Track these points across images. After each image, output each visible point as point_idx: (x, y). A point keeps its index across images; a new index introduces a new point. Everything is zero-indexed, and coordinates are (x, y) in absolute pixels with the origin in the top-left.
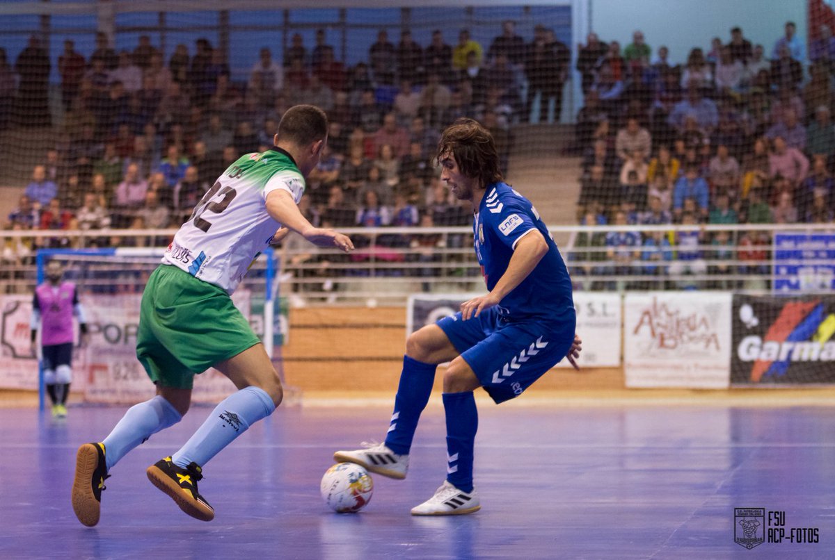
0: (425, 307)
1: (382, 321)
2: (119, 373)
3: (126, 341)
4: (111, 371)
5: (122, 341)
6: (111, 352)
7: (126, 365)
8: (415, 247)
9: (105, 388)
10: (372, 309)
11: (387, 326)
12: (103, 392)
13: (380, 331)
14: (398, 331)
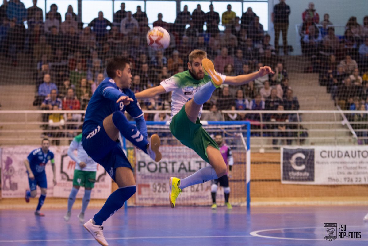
0: (290, 153)
1: (268, 160)
2: (156, 189)
3: (160, 171)
4: (151, 187)
5: (158, 171)
6: (151, 177)
7: (159, 184)
8: (273, 121)
9: (147, 197)
10: (262, 154)
11: (270, 163)
12: (146, 199)
13: (267, 165)
14: (276, 165)
